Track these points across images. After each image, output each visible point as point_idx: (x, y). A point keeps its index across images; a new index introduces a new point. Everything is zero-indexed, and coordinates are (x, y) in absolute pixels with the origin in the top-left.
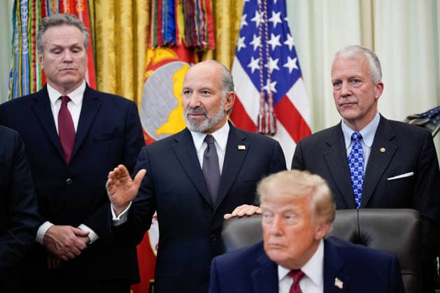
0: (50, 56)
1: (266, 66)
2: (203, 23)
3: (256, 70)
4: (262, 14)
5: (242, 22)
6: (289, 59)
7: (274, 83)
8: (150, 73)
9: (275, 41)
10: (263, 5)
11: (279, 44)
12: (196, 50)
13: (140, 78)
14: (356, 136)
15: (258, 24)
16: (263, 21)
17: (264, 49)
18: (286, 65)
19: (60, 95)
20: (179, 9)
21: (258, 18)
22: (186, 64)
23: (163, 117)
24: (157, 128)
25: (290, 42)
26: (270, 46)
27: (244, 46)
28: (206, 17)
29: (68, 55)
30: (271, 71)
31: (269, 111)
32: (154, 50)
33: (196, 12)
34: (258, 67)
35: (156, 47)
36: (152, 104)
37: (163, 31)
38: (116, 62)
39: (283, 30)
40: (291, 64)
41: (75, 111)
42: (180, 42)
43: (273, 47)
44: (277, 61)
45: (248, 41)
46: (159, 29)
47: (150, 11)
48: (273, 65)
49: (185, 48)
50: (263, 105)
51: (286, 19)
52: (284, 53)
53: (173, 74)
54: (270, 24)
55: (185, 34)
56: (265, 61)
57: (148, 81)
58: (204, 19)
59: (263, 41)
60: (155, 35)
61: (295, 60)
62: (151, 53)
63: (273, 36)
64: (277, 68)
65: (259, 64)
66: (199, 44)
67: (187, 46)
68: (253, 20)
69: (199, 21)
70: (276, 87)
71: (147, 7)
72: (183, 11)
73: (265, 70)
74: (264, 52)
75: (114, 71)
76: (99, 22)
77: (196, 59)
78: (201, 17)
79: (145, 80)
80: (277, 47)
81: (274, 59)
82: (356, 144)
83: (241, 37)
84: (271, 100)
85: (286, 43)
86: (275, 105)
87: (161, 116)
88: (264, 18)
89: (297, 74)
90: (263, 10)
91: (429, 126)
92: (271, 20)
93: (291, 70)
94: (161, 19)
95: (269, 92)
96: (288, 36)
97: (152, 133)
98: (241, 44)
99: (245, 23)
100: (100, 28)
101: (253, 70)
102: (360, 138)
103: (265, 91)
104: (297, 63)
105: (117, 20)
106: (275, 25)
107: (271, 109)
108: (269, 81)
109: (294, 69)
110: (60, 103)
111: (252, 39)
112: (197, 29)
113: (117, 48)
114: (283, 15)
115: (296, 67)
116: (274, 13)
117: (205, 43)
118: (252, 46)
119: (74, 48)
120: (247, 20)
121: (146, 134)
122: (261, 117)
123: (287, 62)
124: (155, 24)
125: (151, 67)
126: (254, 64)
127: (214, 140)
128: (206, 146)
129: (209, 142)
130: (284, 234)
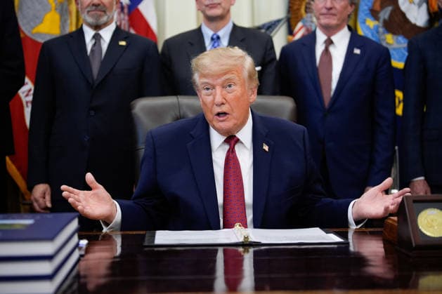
23: (39, 19)
24: (33, 28)
31: (124, 19)
36: (29, 8)
50: (119, 14)
82: (215, 42)
84: (126, 11)
86: (130, 14)
87: (37, 18)
95: (124, 4)
97: (29, 32)
107: (126, 18)
121: (23, 32)
127: (101, 37)
128: (94, 41)
129: (97, 37)
130: (227, 101)
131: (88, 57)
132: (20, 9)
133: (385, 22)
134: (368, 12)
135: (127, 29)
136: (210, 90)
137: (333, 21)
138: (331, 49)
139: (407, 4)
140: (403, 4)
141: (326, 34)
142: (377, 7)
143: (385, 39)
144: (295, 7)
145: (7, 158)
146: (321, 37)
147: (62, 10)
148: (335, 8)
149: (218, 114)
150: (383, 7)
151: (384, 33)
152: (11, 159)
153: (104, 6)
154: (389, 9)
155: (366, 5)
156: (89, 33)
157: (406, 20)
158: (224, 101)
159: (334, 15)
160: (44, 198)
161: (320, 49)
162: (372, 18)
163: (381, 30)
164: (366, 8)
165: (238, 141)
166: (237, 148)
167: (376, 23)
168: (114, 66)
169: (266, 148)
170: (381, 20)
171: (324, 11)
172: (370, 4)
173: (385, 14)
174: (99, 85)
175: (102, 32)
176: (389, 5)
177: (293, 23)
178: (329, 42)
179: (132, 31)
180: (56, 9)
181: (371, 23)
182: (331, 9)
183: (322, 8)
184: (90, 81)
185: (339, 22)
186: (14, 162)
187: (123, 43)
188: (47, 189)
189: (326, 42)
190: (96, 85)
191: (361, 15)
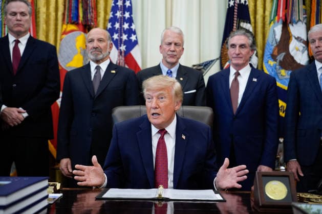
0: (10, 17)
1: (121, 37)
2: (91, 14)
3: (117, 39)
4: (121, 12)
5: (110, 15)
6: (133, 35)
7: (125, 46)
8: (64, 36)
9: (126, 26)
10: (121, 8)
11: (128, 27)
12: (88, 27)
13: (59, 38)
14: (169, 71)
15: (118, 17)
16: (121, 16)
17: (121, 29)
18: (131, 38)
19: (15, 39)
20: (80, 5)
21: (118, 14)
22: (82, 33)
23: (70, 58)
24: (66, 64)
25: (133, 27)
26: (124, 28)
27: (111, 27)
28: (93, 11)
29: (19, 17)
30: (123, 40)
32: (67, 25)
33: (89, 8)
34: (117, 38)
35: (68, 23)
36: (64, 51)
37: (72, 15)
38: (46, 29)
39: (130, 21)
40: (133, 38)
41: (22, 48)
42: (80, 22)
43: (125, 29)
44: (127, 35)
45: (113, 25)
46: (70, 15)
47: (65, 6)
48: (125, 37)
49: (83, 25)
50: (119, 56)
51: (132, 16)
52: (130, 32)
53: (76, 37)
54: (124, 17)
55: (83, 18)
56: (121, 35)
57: (63, 40)
58: (92, 12)
59: (121, 25)
60: (68, 17)
61: (135, 36)
62: (65, 26)
63: (125, 23)
64: (127, 39)
65: (118, 36)
66: (89, 23)
67: (84, 24)
68: (116, 15)
69: (90, 12)
70: (126, 48)
71: (63, 4)
72: (82, 7)
73: (121, 40)
74: (121, 31)
75: (45, 34)
76: (39, 8)
77: (87, 31)
78: (91, 10)
79: (61, 40)
80: (127, 29)
81: (125, 34)
82: (169, 75)
83: (109, 22)
84: (123, 54)
85: (132, 27)
86: (125, 57)
88: (121, 14)
89: (136, 43)
90: (121, 10)
91: (203, 70)
92: (125, 15)
93: (133, 41)
94: (71, 10)
95: (122, 50)
96: (133, 24)
97: (64, 66)
98: (109, 26)
99: (112, 16)
100: (39, 11)
101: (115, 39)
102: (171, 72)
103: (120, 50)
104: (136, 38)
105: (48, 9)
106: (126, 18)
107: (123, 59)
108: (122, 45)
109: (135, 41)
110: (14, 43)
111: (115, 24)
112: (89, 16)
113: (47, 22)
114: (131, 14)
115: (136, 39)
116: (126, 13)
117: (92, 24)
118: (115, 28)
119: (23, 14)
120: (113, 14)
121: (61, 66)
122: (118, 62)
123: (131, 36)
124: (68, 12)
125: (65, 33)
126: (116, 36)
127: (100, 68)
128: (96, 71)
129: (98, 68)
130: (159, 107)
131: (92, 82)
132: (60, 53)
133: (280, 62)
134: (270, 56)
135: (123, 66)
136: (150, 100)
137: (240, 61)
138: (239, 78)
139: (295, 51)
140: (292, 51)
141: (236, 69)
142: (276, 53)
143: (280, 73)
144: (225, 53)
145: (49, 141)
146: (233, 71)
147: (85, 53)
148: (241, 53)
149: (153, 114)
150: (279, 53)
151: (280, 69)
152: (51, 142)
153: (101, 48)
154: (284, 54)
155: (269, 52)
156: (93, 66)
157: (294, 61)
158: (158, 107)
159: (241, 58)
160: (67, 167)
161: (232, 78)
162: (272, 60)
163: (278, 67)
164: (269, 53)
165: (166, 132)
166: (166, 137)
167: (275, 63)
168: (108, 85)
169: (184, 137)
170: (278, 61)
171: (235, 56)
172: (271, 51)
173: (281, 57)
174: (97, 98)
175: (101, 65)
176: (283, 52)
177: (223, 63)
178: (237, 74)
179: (127, 67)
180: (81, 53)
181: (272, 63)
182: (239, 54)
183: (233, 54)
184: (93, 96)
185: (244, 62)
186: (52, 143)
187: (114, 72)
188: (68, 162)
189: (235, 74)
190: (96, 97)
191: (266, 58)
